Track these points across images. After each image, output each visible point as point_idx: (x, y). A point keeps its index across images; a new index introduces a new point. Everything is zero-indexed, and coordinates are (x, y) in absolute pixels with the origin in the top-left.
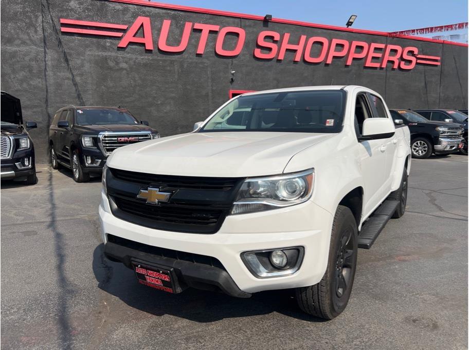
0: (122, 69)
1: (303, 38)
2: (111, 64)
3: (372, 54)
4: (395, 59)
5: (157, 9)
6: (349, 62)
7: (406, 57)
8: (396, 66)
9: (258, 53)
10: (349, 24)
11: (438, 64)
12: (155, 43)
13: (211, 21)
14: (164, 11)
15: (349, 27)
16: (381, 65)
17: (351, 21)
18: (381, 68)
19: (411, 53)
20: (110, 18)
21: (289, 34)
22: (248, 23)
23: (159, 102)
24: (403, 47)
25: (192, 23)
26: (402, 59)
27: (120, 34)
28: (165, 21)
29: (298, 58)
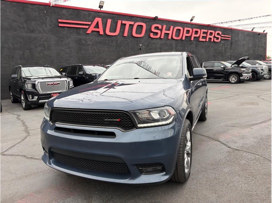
0: (89, 45)
1: (172, 27)
2: (83, 42)
3: (202, 35)
4: (212, 37)
5: (104, 14)
6: (192, 39)
7: (216, 36)
8: (212, 41)
9: (152, 35)
10: (192, 20)
11: (230, 39)
12: (104, 31)
13: (130, 19)
14: (108, 15)
15: (192, 22)
16: (206, 40)
17: (192, 19)
18: (206, 41)
19: (218, 34)
20: (82, 18)
21: (166, 26)
22: (146, 20)
23: (107, 61)
24: (215, 31)
25: (121, 21)
26: (214, 37)
27: (87, 27)
28: (108, 20)
29: (170, 38)
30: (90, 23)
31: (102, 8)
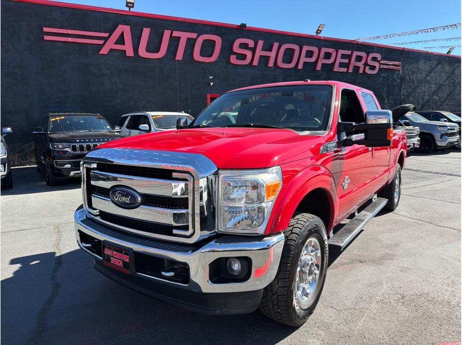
0: (104, 75)
1: (276, 45)
2: (94, 70)
3: (339, 60)
4: (360, 64)
6: (319, 67)
7: (370, 62)
8: (361, 71)
9: (233, 60)
10: (318, 31)
11: (399, 68)
12: (136, 49)
13: (189, 29)
14: (144, 20)
15: (319, 35)
16: (348, 70)
17: (320, 29)
18: (348, 73)
19: (374, 59)
20: (92, 26)
21: (263, 42)
22: (223, 31)
24: (368, 53)
25: (170, 31)
27: (101, 42)
28: (144, 29)
29: (271, 64)
30: (106, 35)
31: (133, 7)
